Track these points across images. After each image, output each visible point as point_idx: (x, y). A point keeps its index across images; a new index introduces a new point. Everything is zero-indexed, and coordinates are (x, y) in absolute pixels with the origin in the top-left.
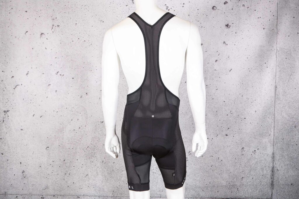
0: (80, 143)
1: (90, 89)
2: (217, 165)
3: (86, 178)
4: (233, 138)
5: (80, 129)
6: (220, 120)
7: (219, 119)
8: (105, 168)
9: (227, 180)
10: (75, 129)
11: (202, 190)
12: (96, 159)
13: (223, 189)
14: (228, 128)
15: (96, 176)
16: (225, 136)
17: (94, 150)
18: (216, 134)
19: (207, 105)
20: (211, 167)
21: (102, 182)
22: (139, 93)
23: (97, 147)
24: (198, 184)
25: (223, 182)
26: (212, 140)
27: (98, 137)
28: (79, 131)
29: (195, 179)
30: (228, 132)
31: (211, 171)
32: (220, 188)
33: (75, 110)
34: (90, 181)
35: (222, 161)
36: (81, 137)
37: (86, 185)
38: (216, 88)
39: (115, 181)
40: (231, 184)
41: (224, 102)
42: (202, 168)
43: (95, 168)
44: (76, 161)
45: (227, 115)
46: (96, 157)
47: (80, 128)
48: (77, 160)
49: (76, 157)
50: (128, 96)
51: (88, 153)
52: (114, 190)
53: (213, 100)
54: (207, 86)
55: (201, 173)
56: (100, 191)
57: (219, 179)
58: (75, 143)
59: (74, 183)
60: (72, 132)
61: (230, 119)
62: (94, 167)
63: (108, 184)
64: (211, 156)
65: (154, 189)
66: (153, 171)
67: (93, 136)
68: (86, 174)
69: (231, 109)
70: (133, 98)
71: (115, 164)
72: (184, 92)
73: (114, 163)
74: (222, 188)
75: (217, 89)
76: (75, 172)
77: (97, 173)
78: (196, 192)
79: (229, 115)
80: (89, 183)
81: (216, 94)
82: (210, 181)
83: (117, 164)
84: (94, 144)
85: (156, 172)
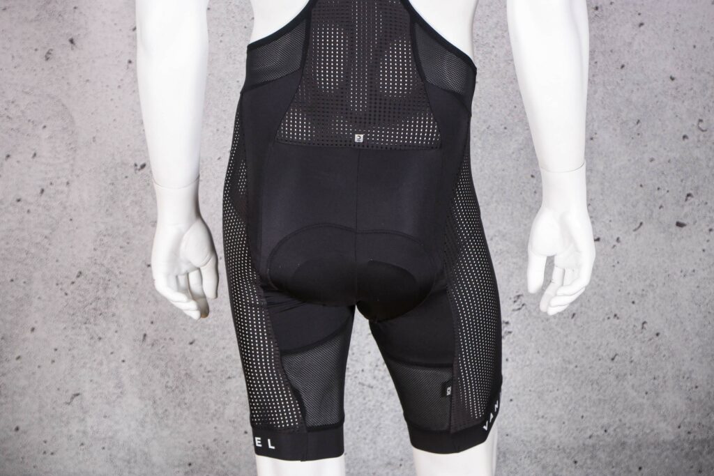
0: (43, 256)
1: (86, 23)
2: (637, 352)
3: (70, 408)
4: (708, 237)
5: (44, 198)
6: (652, 160)
7: (647, 157)
8: (156, 367)
9: (680, 419)
10: (22, 195)
11: (570, 462)
12: (114, 327)
13: (663, 456)
14: (689, 195)
15: (114, 397)
16: (674, 229)
17: (105, 289)
18: (635, 219)
19: (595, 92)
20: (609, 363)
21: (142, 424)
22: (299, 34)
23: (121, 276)
24: (553, 436)
25: (663, 425)
26: (618, 245)
27: (122, 232)
28: (39, 205)
29: (541, 414)
30: (687, 209)
31: (612, 378)
32: (649, 454)
33: (23, 112)
34: (90, 421)
35: (658, 335)
36: (47, 232)
37: (70, 437)
38: (639, 19)
39: (198, 421)
40: (700, 437)
41: (672, 79)
42: (572, 367)
43: (113, 365)
44: (28, 334)
45: (685, 137)
46: (115, 319)
47: (42, 191)
48: (33, 330)
49: (27, 316)
50: (253, 49)
51: (79, 298)
52: (190, 461)
53: (623, 72)
54: (597, 8)
55: (568, 389)
56: (132, 464)
57: (645, 412)
58: (24, 255)
59: (17, 429)
60: (11, 208)
61: (697, 153)
62: (105, 362)
63: (166, 433)
64: (612, 316)
65: (364, 455)
66: (359, 376)
67: (102, 227)
68: (71, 393)
69: (700, 110)
70: (273, 59)
71: (195, 348)
72: (496, 38)
73: (191, 343)
74: (658, 451)
75: (641, 24)
76: (23, 382)
77: (119, 385)
78: (544, 468)
79: (691, 138)
80: (82, 428)
81: (635, 47)
82: (605, 421)
83: (208, 350)
84: (105, 262)
85: (373, 383)
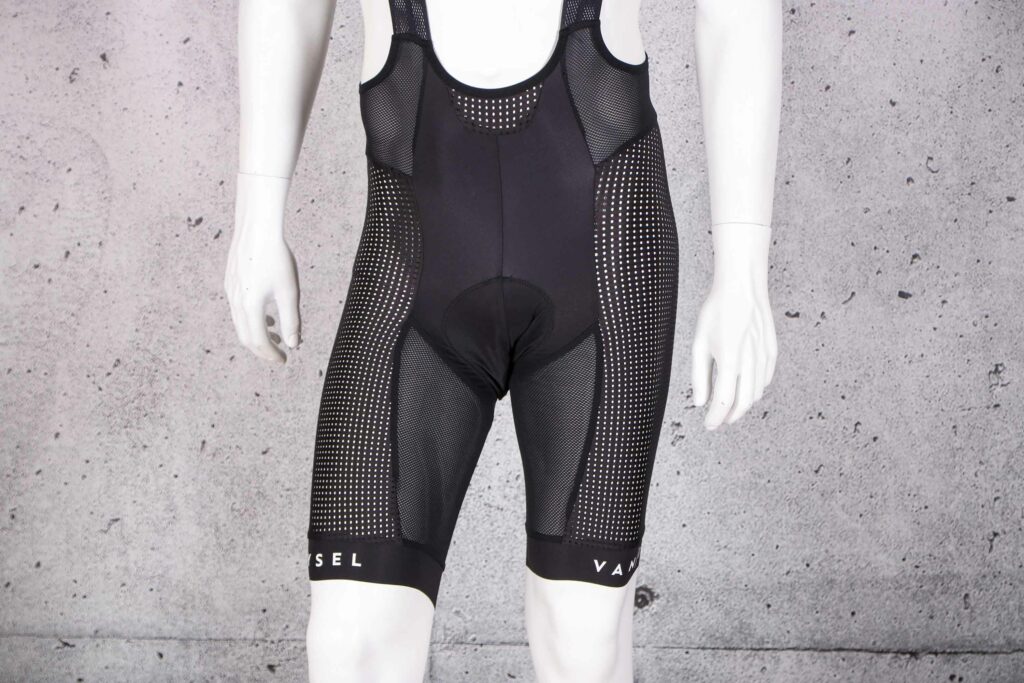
0: (70, 339)
1: (123, 33)
2: (848, 462)
3: (106, 536)
4: (940, 312)
5: (69, 263)
6: (867, 210)
7: (860, 206)
8: (218, 483)
9: (904, 549)
10: (41, 259)
11: (762, 606)
12: (163, 432)
13: (883, 598)
14: (915, 256)
15: (164, 523)
16: (897, 301)
17: (151, 382)
18: (845, 288)
20: (812, 476)
21: (202, 557)
23: (170, 366)
24: (739, 572)
25: (882, 557)
26: (823, 322)
27: (171, 307)
28: (63, 273)
29: (723, 543)
30: (913, 275)
31: (815, 496)
32: (865, 595)
33: (41, 151)
34: (133, 555)
35: (875, 439)
36: (74, 308)
37: (107, 575)
38: (848, 26)
39: (274, 554)
40: (930, 572)
41: (893, 104)
42: (764, 481)
43: (162, 481)
44: (52, 441)
45: (909, 180)
46: (164, 420)
47: (68, 253)
48: (57, 435)
49: (49, 418)
51: (118, 394)
52: (265, 606)
53: (828, 94)
54: (793, 11)
55: (758, 511)
56: (189, 611)
57: (859, 540)
58: (45, 339)
59: (38, 565)
60: (27, 277)
61: (925, 200)
62: (152, 477)
63: (233, 569)
64: (815, 416)
65: (492, 598)
66: (485, 495)
67: (146, 300)
68: (108, 518)
69: (930, 144)
71: (271, 459)
73: (264, 453)
74: (876, 591)
75: (852, 32)
76: (46, 504)
77: (171, 508)
78: (727, 613)
79: (917, 182)
80: (123, 564)
81: (844, 62)
82: (807, 552)
83: (286, 461)
84: (151, 347)
85: (503, 503)
